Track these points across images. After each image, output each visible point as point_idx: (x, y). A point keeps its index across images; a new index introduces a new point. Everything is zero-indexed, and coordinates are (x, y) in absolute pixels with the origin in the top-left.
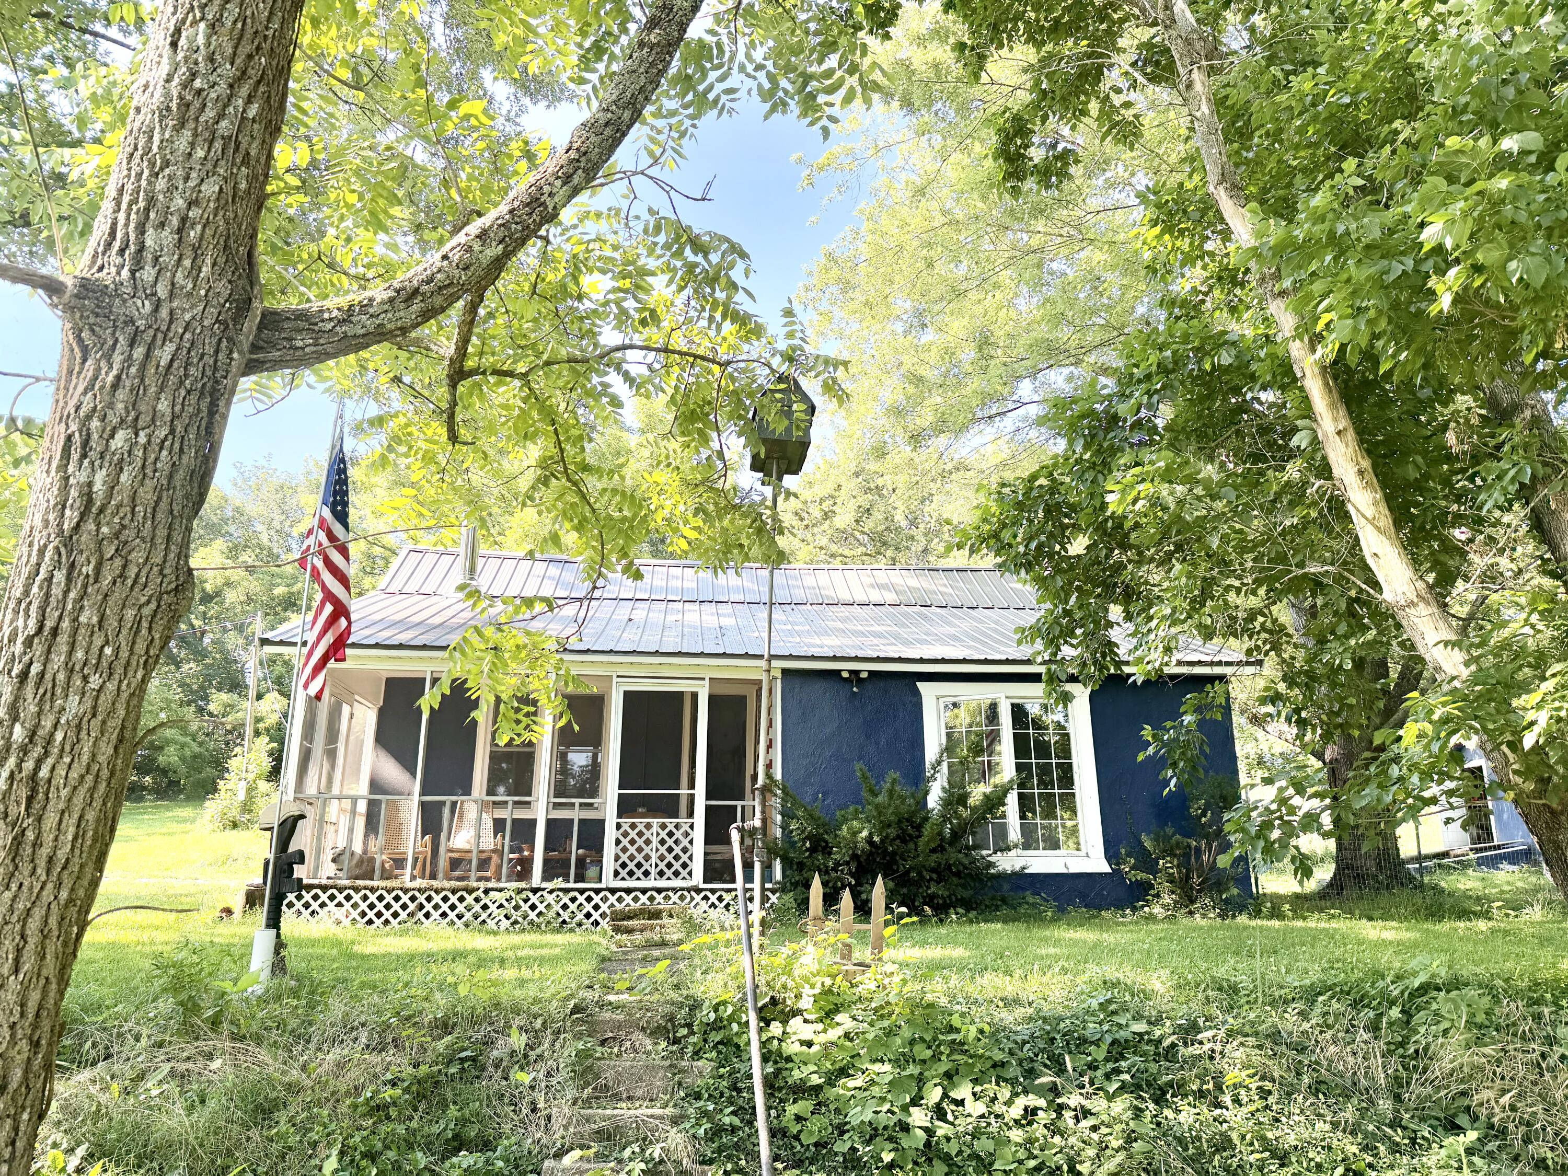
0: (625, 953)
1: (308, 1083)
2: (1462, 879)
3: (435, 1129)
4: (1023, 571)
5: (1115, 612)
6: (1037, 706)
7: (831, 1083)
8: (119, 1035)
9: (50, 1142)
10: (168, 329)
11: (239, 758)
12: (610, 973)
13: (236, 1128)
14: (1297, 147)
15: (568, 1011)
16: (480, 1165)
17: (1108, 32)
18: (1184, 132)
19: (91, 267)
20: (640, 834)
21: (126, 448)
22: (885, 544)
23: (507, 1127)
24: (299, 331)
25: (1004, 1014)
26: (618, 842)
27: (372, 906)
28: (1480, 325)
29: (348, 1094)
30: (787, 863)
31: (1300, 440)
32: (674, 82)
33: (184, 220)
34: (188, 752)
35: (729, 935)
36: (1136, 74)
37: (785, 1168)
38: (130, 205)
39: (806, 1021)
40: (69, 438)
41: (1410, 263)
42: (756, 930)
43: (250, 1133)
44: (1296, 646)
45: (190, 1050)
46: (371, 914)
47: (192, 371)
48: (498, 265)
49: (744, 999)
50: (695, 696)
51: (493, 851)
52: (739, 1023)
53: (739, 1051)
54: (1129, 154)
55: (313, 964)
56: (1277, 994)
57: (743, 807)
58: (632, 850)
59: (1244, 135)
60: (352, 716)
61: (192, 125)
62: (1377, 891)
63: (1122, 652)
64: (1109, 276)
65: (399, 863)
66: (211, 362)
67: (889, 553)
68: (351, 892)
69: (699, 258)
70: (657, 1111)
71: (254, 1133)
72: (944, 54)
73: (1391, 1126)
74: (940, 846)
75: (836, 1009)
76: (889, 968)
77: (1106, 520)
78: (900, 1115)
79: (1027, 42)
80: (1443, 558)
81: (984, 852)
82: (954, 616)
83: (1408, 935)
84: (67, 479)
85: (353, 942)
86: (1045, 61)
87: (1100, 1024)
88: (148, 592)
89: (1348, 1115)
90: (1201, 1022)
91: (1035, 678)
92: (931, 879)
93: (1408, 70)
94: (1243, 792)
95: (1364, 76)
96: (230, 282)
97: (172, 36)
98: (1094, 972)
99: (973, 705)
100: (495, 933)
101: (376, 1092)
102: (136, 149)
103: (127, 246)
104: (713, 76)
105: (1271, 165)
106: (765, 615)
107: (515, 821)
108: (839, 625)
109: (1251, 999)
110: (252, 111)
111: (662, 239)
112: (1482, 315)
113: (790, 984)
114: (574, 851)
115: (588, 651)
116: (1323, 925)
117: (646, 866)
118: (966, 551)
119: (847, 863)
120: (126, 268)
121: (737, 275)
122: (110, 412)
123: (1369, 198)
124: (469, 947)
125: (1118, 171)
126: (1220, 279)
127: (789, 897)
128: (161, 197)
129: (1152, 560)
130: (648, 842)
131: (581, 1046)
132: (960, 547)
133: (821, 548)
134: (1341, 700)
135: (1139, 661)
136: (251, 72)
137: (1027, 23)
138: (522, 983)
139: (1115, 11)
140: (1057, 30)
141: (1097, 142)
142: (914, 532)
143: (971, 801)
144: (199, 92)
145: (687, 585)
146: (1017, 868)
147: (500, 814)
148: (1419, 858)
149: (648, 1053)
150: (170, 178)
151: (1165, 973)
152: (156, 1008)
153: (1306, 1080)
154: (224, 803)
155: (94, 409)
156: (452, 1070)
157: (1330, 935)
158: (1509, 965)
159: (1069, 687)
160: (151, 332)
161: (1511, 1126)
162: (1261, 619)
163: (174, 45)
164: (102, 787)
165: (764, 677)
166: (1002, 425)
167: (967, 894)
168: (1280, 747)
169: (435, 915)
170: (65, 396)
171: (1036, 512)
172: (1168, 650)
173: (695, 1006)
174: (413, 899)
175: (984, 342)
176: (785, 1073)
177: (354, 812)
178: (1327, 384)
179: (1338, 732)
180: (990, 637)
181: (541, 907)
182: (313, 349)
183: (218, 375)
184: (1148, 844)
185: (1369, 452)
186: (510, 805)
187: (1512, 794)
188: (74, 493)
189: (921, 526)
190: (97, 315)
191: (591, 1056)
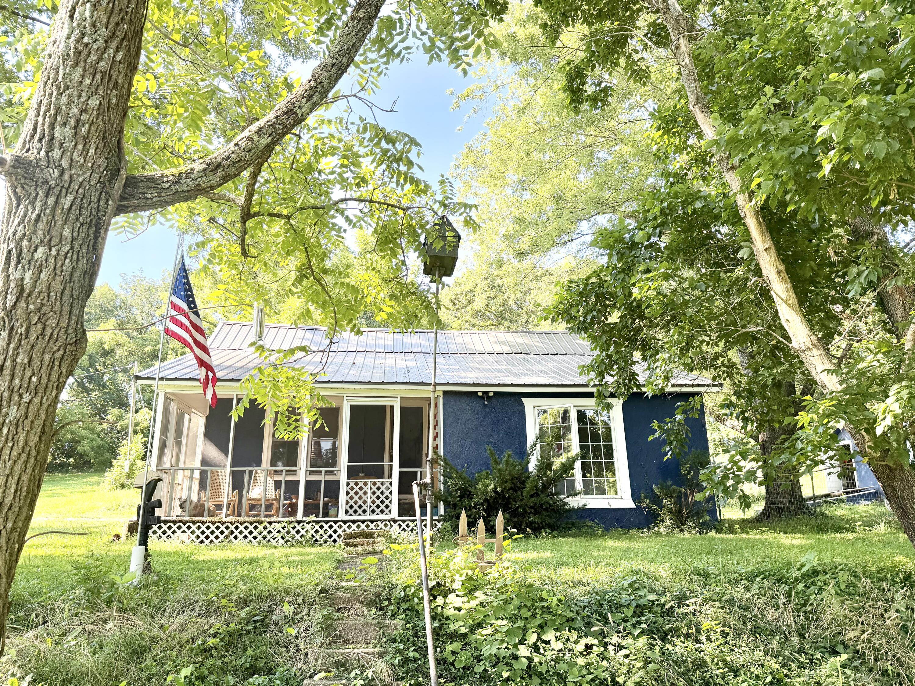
0: (351, 558)
1: (164, 636)
2: (838, 510)
3: (239, 662)
4: (583, 333)
5: (637, 355)
6: (592, 412)
7: (472, 632)
8: (52, 609)
9: (10, 673)
10: (69, 187)
11: (125, 447)
12: (343, 569)
13: (121, 663)
14: (741, 84)
15: (317, 592)
16: (266, 683)
17: (631, 17)
18: (675, 75)
19: (22, 150)
20: (361, 489)
21: (44, 258)
22: (503, 318)
23: (281, 661)
24: (149, 188)
25: (573, 590)
26: (348, 493)
27: (203, 533)
28: (848, 185)
29: (187, 642)
30: (447, 504)
31: (743, 254)
32: (374, 42)
33: (78, 121)
34: (95, 444)
35: (413, 546)
36: (647, 41)
37: (445, 682)
38: (45, 113)
39: (457, 596)
40: (9, 252)
41: (806, 149)
42: (428, 543)
43: (129, 666)
44: (741, 375)
45: (94, 618)
46: (202, 537)
47: (84, 211)
48: (269, 149)
49: (421, 584)
50: (392, 407)
51: (274, 500)
52: (418, 598)
53: (419, 614)
54: (643, 89)
55: (167, 567)
56: (732, 577)
57: (421, 472)
58: (356, 498)
59: (710, 77)
60: (190, 421)
61: (82, 64)
62: (790, 517)
63: (641, 379)
64: (632, 161)
65: (219, 507)
66: (96, 206)
67: (506, 324)
68: (191, 524)
69: (390, 146)
70: (370, 650)
71: (132, 666)
72: (535, 30)
73: (798, 653)
74: (536, 493)
75: (475, 589)
76: (506, 564)
77: (632, 303)
78: (512, 650)
79: (583, 23)
80: (827, 323)
81: (562, 497)
82: (544, 359)
83: (808, 542)
84: (9, 276)
85: (191, 554)
86: (593, 34)
87: (629, 595)
88: (58, 344)
89: (774, 646)
90: (688, 593)
91: (590, 395)
92: (531, 513)
93: (805, 37)
94: (711, 458)
95: (779, 41)
96: (106, 159)
97: (70, 11)
98: (625, 565)
99: (555, 411)
100: (275, 547)
101: (204, 641)
102: (49, 79)
103: (44, 137)
104: (397, 39)
105: (726, 94)
106: (432, 360)
107: (287, 482)
108: (476, 365)
109: (717, 580)
110: (119, 56)
111: (367, 135)
112: (849, 179)
113: (448, 574)
114: (322, 499)
115: (329, 382)
116: (758, 536)
117: (364, 507)
118: (550, 321)
119: (482, 504)
120: (43, 150)
121: (412, 156)
122: (34, 236)
123: (783, 112)
124: (260, 556)
125: (637, 99)
126: (696, 160)
127: (447, 524)
128: (64, 107)
129: (658, 325)
130: (365, 493)
131: (325, 612)
132: (546, 319)
133: (466, 321)
134: (769, 406)
135: (651, 384)
136: (118, 33)
137: (583, 12)
138: (291, 576)
139: (634, 5)
140: (601, 16)
141: (625, 82)
142: (520, 311)
143: (554, 467)
144: (87, 45)
145: (387, 343)
146: (581, 505)
147: (278, 478)
148: (814, 498)
149: (365, 616)
150: (69, 96)
151: (667, 565)
152: (74, 593)
153: (749, 626)
154: (117, 474)
155: (25, 234)
156: (250, 627)
157: (763, 543)
158: (867, 558)
159: (610, 400)
160: (59, 188)
161: (868, 651)
162: (721, 359)
163: (71, 17)
164: (32, 461)
165: (431, 395)
166: (570, 247)
167: (551, 521)
168: (734, 434)
169: (240, 537)
170: (7, 227)
171: (590, 298)
172: (667, 378)
173: (393, 587)
174: (227, 528)
175: (559, 200)
176: (445, 627)
177: (192, 477)
178: (759, 221)
179: (766, 425)
180: (564, 372)
181: (303, 532)
182: (157, 199)
183: (100, 214)
184: (656, 490)
185: (783, 261)
186: (284, 473)
187: (867, 459)
188: (13, 285)
189: (525, 308)
190: (26, 178)
191: (331, 618)
